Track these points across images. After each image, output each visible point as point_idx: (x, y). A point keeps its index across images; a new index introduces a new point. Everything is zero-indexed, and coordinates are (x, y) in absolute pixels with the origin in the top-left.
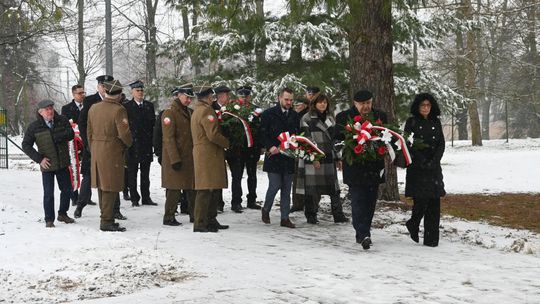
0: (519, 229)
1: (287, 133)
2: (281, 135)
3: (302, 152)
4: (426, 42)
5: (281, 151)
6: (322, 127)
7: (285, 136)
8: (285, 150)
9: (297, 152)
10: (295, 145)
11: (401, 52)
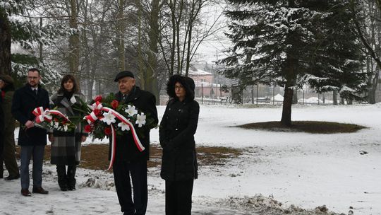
0: (96, 169)
1: (41, 108)
2: (36, 110)
3: (57, 124)
4: (43, 41)
5: (36, 125)
6: (66, 105)
7: (39, 111)
8: (41, 123)
9: (52, 124)
10: (50, 118)
11: (25, 47)
